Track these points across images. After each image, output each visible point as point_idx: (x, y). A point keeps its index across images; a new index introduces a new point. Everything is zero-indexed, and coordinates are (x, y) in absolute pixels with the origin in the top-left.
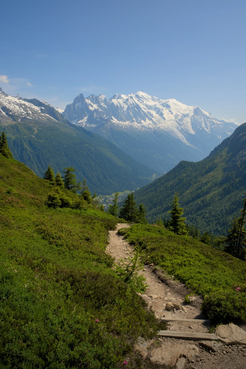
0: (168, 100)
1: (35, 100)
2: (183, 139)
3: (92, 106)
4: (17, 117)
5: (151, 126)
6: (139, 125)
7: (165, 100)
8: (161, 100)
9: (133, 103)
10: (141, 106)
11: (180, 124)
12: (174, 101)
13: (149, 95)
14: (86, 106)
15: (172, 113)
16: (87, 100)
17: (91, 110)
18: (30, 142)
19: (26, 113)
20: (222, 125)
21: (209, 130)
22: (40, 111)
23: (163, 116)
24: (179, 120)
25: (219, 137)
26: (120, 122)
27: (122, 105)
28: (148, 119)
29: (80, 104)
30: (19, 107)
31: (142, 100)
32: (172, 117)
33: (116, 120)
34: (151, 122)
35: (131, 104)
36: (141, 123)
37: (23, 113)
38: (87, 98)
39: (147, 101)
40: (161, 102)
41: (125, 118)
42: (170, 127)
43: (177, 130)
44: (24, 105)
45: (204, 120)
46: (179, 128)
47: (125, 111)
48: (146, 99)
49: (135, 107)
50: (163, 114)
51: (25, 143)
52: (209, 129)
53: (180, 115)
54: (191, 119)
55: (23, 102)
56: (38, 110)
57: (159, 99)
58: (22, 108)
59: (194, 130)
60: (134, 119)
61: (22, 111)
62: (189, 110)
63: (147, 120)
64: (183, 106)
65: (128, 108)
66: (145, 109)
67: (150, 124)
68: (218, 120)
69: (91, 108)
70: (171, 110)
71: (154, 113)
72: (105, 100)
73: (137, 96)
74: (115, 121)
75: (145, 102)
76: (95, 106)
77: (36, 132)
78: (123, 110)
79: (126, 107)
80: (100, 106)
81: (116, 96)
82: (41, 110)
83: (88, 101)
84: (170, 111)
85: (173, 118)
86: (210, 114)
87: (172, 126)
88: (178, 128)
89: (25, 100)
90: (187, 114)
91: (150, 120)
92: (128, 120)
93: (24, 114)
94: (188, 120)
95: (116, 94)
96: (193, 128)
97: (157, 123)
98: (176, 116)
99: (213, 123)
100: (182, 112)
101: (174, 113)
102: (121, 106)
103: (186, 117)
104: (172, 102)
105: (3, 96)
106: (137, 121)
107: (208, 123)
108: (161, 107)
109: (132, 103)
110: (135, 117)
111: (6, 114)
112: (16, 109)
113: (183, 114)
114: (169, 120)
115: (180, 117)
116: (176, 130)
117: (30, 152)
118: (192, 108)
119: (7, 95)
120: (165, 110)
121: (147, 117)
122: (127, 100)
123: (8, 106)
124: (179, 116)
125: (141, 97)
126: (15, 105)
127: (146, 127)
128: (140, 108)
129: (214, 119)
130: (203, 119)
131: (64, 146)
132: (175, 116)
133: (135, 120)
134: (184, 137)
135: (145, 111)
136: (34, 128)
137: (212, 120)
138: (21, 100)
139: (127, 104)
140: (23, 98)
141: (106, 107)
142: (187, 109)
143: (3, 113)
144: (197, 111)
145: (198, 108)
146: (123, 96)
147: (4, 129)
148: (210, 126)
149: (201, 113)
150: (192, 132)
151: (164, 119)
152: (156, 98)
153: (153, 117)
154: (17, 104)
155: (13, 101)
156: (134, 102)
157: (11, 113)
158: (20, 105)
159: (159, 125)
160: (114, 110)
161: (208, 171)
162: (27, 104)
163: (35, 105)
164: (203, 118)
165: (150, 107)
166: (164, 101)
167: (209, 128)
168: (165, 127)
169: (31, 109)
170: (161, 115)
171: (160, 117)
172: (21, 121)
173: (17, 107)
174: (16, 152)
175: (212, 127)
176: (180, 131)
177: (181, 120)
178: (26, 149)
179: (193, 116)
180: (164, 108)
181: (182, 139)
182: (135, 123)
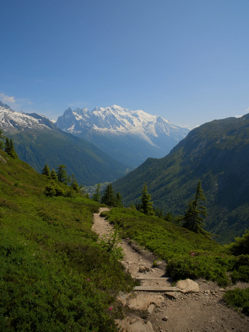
0: (137, 111)
1: (34, 114)
2: (149, 140)
3: (78, 117)
4: (21, 127)
6: (114, 130)
7: (134, 111)
8: (131, 111)
9: (110, 114)
10: (116, 116)
11: (146, 130)
12: (142, 111)
13: (122, 108)
14: (74, 117)
15: (140, 121)
16: (74, 113)
17: (77, 120)
18: (31, 146)
19: (27, 124)
20: (178, 130)
21: (169, 134)
22: (38, 122)
23: (134, 123)
24: (145, 126)
25: (177, 139)
26: (100, 129)
27: (101, 116)
28: (122, 126)
29: (68, 115)
30: (23, 120)
31: (116, 112)
32: (140, 124)
33: (97, 127)
34: (124, 128)
35: (108, 115)
36: (116, 129)
37: (25, 124)
38: (73, 111)
39: (120, 112)
40: (131, 113)
41: (103, 126)
42: (139, 132)
43: (144, 134)
44: (26, 118)
45: (165, 126)
46: (146, 133)
47: (104, 120)
48: (119, 110)
49: (111, 117)
50: (133, 122)
51: (27, 147)
52: (169, 133)
53: (146, 122)
54: (155, 126)
55: (25, 116)
56: (36, 121)
57: (129, 111)
58: (25, 120)
59: (157, 134)
60: (111, 126)
61: (25, 122)
62: (153, 119)
63: (121, 127)
64: (149, 116)
65: (106, 118)
66: (119, 118)
67: (123, 130)
68: (175, 126)
69: (77, 119)
70: (139, 119)
71: (126, 121)
72: (88, 112)
73: (113, 109)
74: (96, 128)
75: (119, 113)
76: (80, 117)
77: (35, 138)
78: (102, 120)
79: (104, 117)
80: (84, 117)
81: (96, 109)
82: (39, 121)
83: (75, 113)
84: (138, 119)
85: (141, 125)
86: (169, 121)
87: (140, 131)
88: (145, 133)
89: (27, 114)
90: (152, 121)
91: (123, 127)
92: (106, 127)
93: (26, 125)
94: (153, 126)
95: (97, 107)
96: (157, 132)
97: (129, 129)
98: (143, 123)
99: (172, 129)
100: (147, 120)
101: (142, 120)
102: (100, 116)
103: (151, 123)
104: (140, 112)
105: (11, 112)
106: (113, 128)
107: (168, 128)
108: (131, 116)
109: (109, 114)
110: (112, 124)
111: (13, 126)
112: (20, 121)
113: (148, 121)
114: (137, 127)
115: (146, 124)
116: (143, 134)
117: (31, 154)
118: (155, 117)
119: (13, 112)
120: (134, 119)
121: (121, 124)
122: (105, 111)
123: (14, 119)
124: (145, 123)
125: (116, 109)
126: (19, 119)
127: (121, 132)
128: (115, 118)
129: (172, 125)
130: (164, 126)
131: (57, 148)
132: (142, 124)
133: (112, 127)
134: (149, 139)
135: (119, 120)
136: (34, 135)
137: (171, 126)
138: (24, 115)
139: (105, 115)
140: (26, 113)
141: (89, 117)
142: (151, 118)
143: (11, 125)
144: (159, 119)
145: (159, 117)
146: (101, 108)
147: (11, 137)
148: (169, 131)
149: (163, 121)
150: (156, 135)
151: (134, 125)
152: (127, 109)
153: (125, 124)
154: (21, 118)
155: (18, 116)
156: (110, 113)
157: (16, 125)
158: (23, 118)
159: (130, 130)
160: (95, 120)
161: (169, 166)
162: (28, 117)
163: (35, 118)
164: (164, 125)
165: (122, 117)
167: (169, 132)
168: (135, 132)
169: (32, 121)
170: (132, 122)
171: (131, 124)
172: (24, 130)
173: (21, 120)
174: (21, 154)
175: (171, 131)
176: (147, 135)
177: (147, 126)
178: (28, 152)
179: (156, 123)
180: (133, 117)
181: (148, 141)
182: (112, 129)
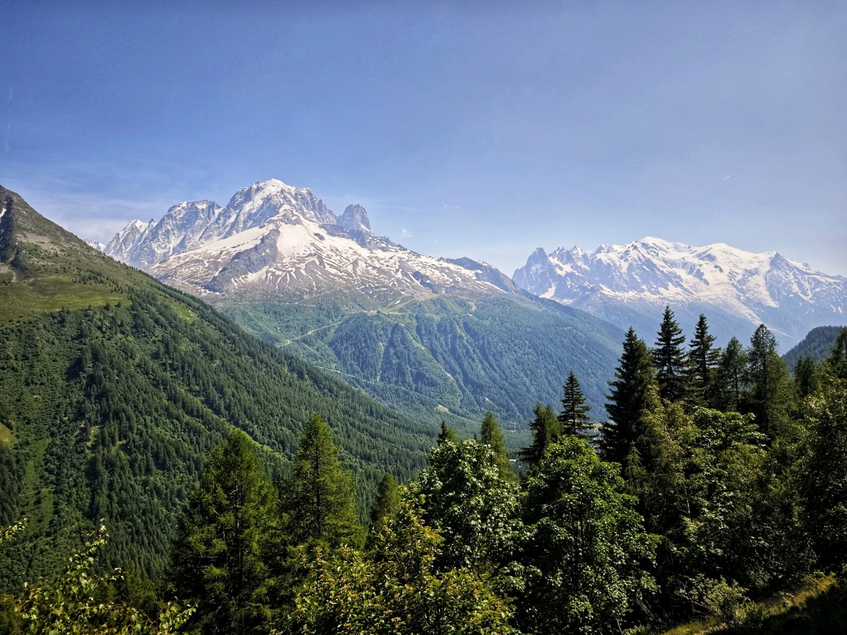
0: (710, 246)
1: (465, 258)
2: (753, 318)
3: (561, 269)
4: (440, 286)
5: (680, 298)
6: (654, 297)
7: (703, 247)
8: (693, 248)
9: (639, 258)
10: (655, 261)
11: (742, 291)
12: (724, 246)
13: (669, 241)
14: (552, 269)
15: (721, 270)
16: (550, 258)
17: (560, 275)
18: (465, 324)
19: (451, 280)
20: (839, 286)
21: (809, 297)
22: (474, 278)
23: (704, 277)
24: (738, 282)
25: (837, 310)
26: (617, 293)
27: (618, 264)
28: (673, 284)
29: (539, 266)
30: (441, 273)
31: (654, 252)
32: (724, 277)
33: (609, 290)
34: (679, 290)
35: (635, 260)
36: (659, 293)
37: (447, 280)
38: (550, 255)
39: (664, 253)
40: (695, 251)
41: (625, 286)
42: (722, 297)
43: (737, 301)
44: (448, 268)
45: (795, 278)
46: (742, 298)
47: (625, 273)
48: (662, 249)
49: (643, 264)
50: (702, 274)
51: (457, 327)
52: (811, 296)
53: (740, 272)
54: (766, 279)
55: (445, 265)
56: (470, 275)
57: (689, 247)
58: (445, 273)
59: (774, 300)
60: (644, 287)
61: (446, 277)
62: (759, 262)
63: (671, 286)
64: (746, 256)
65: (630, 268)
66: (663, 267)
67: (677, 293)
68: (827, 276)
69: (559, 272)
70: (718, 264)
71: (682, 273)
72: (585, 256)
73: (645, 245)
74: (607, 291)
75: (660, 255)
76: (567, 268)
77: (474, 308)
78: (619, 272)
79: (625, 266)
80: (576, 267)
81: (603, 249)
82: (477, 275)
83: (554, 261)
84: (716, 267)
85: (726, 279)
86: (807, 264)
87: (725, 295)
88: (738, 298)
89: (449, 261)
90: (755, 269)
91: (676, 287)
92: (632, 288)
93: (448, 282)
94: (759, 279)
95: (603, 246)
96: (772, 296)
97: (692, 291)
98: (732, 275)
99: (818, 283)
100: (742, 266)
101: (726, 269)
102: (615, 264)
103: (754, 274)
104: (717, 249)
105: (413, 257)
106: (649, 291)
107: (807, 284)
108: (696, 261)
109: (636, 258)
110: (645, 282)
111: (421, 284)
112: (435, 276)
113: (746, 270)
114: (716, 284)
115: (739, 277)
116: (735, 302)
117: (467, 341)
118: (765, 257)
119: (418, 256)
120: (705, 266)
121: (671, 281)
122: (627, 252)
123: (422, 272)
124: (738, 274)
125: (652, 247)
126: (433, 270)
127: (670, 298)
128: (655, 266)
129: (818, 274)
130: (792, 277)
131: (528, 330)
132: (728, 276)
133: (646, 289)
134: (754, 315)
135: (665, 271)
136: (470, 303)
137: (815, 276)
138: (441, 262)
139: (626, 260)
140: (445, 257)
141: (588, 269)
142: (753, 260)
143: (417, 282)
144: (775, 262)
145: (777, 255)
146: (615, 247)
147: (420, 306)
148: (812, 290)
149: (787, 264)
150: (772, 304)
151: (706, 282)
152: (684, 245)
153: (682, 280)
154: (437, 268)
155: (430, 264)
156: (640, 255)
157: (428, 281)
158: (442, 270)
159: (696, 295)
160: (604, 271)
162: (452, 266)
163: (467, 268)
164: (794, 274)
165: (672, 264)
166: (700, 250)
167: (809, 292)
168: (711, 297)
169: (461, 275)
170: (699, 275)
171: (697, 280)
172: (446, 292)
173: (437, 272)
174: (444, 342)
175: (818, 290)
176: (745, 304)
177: (743, 282)
178: (461, 337)
179: (769, 271)
180: (702, 262)
181: (751, 319)
182: (647, 293)
